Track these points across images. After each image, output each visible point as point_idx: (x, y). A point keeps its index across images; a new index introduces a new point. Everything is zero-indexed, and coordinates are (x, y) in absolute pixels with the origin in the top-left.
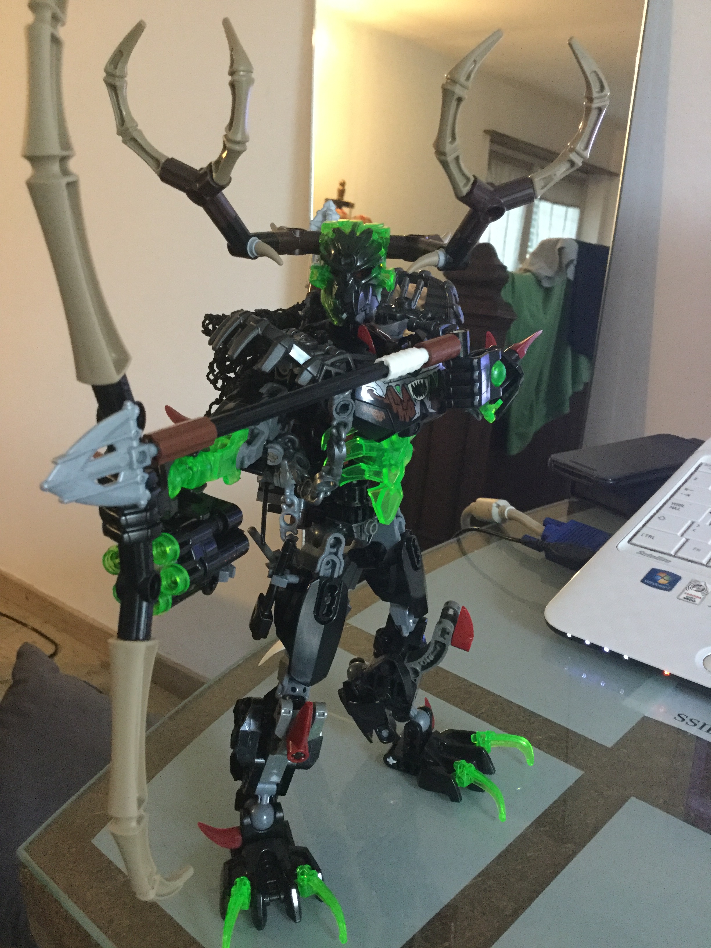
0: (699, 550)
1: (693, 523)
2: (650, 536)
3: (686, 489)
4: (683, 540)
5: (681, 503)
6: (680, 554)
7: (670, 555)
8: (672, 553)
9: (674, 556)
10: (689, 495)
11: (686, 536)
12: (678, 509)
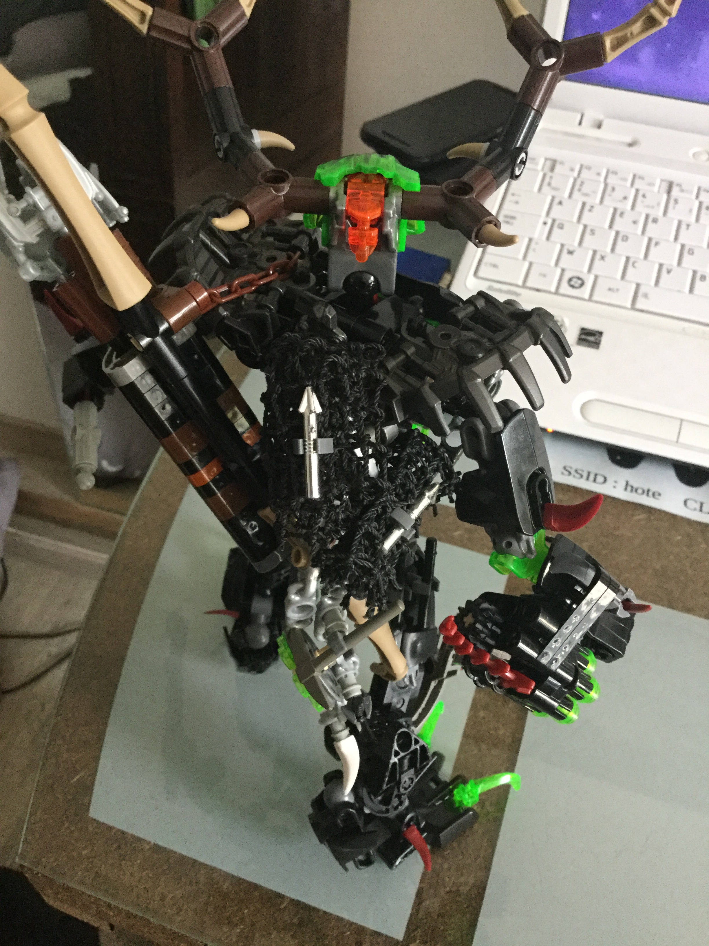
0: (544, 276)
1: (530, 240)
2: (495, 266)
3: (513, 195)
4: (526, 265)
5: (512, 214)
6: (529, 284)
7: (517, 286)
8: (520, 283)
9: (524, 286)
10: (517, 203)
11: (530, 258)
12: (512, 224)
